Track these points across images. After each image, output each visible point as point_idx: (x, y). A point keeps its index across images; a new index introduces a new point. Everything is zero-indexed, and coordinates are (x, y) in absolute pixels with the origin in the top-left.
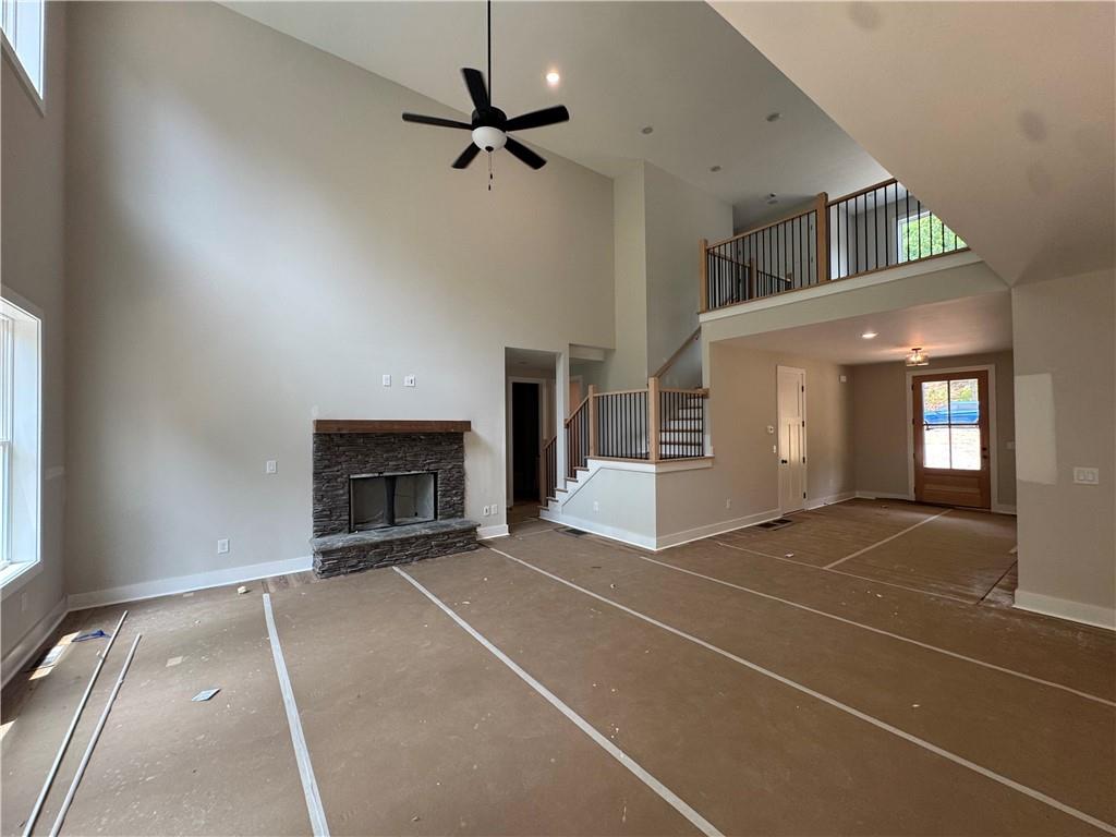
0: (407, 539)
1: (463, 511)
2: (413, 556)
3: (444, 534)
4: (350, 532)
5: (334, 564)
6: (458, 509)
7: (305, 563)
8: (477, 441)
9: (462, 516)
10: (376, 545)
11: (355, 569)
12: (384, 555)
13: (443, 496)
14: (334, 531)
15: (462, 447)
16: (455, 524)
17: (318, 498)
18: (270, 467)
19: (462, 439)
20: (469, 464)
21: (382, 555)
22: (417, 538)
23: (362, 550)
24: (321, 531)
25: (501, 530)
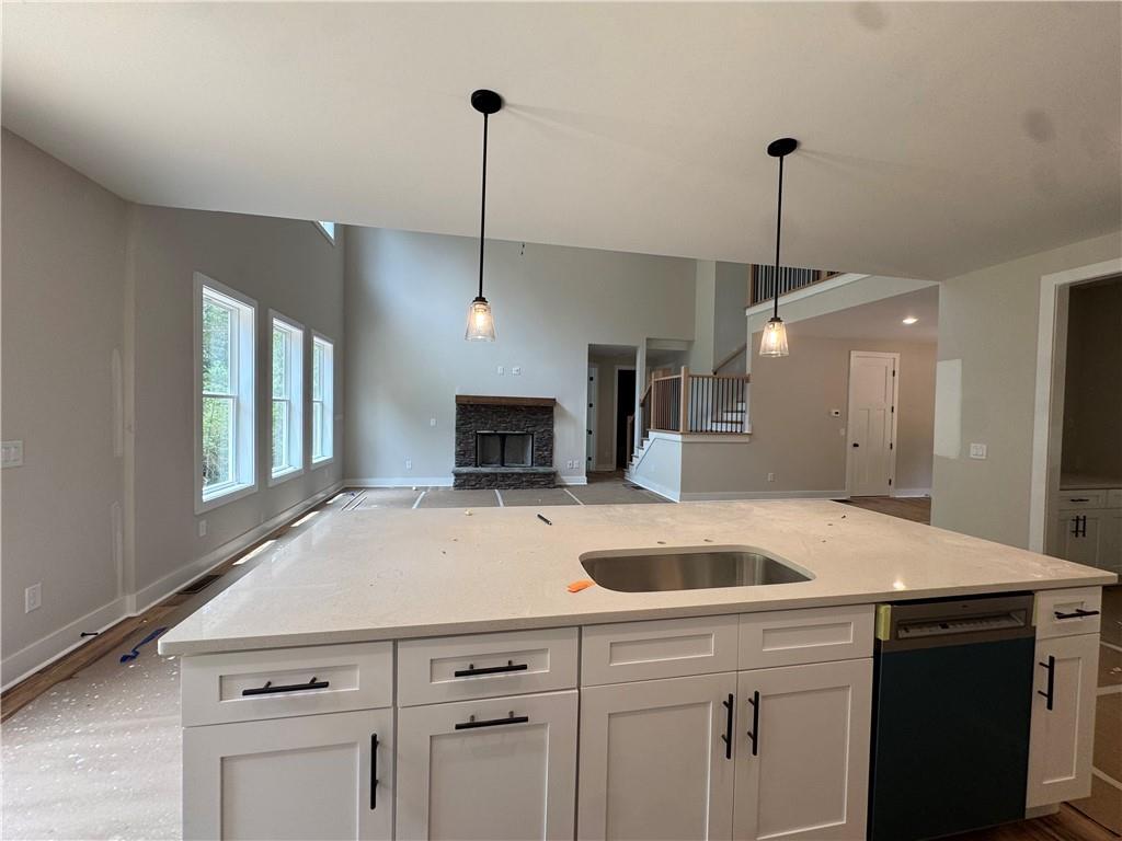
0: (506, 474)
1: (551, 462)
2: (509, 486)
3: (531, 474)
4: (476, 466)
5: (463, 482)
6: (548, 461)
7: (450, 482)
8: (564, 413)
9: (551, 466)
10: (487, 475)
11: (474, 488)
12: (492, 482)
13: (537, 450)
14: (466, 465)
15: (552, 417)
16: (541, 470)
17: (459, 443)
18: (433, 422)
19: (552, 411)
20: (557, 430)
21: (491, 481)
22: (513, 474)
23: (478, 476)
24: (459, 464)
25: (582, 480)
